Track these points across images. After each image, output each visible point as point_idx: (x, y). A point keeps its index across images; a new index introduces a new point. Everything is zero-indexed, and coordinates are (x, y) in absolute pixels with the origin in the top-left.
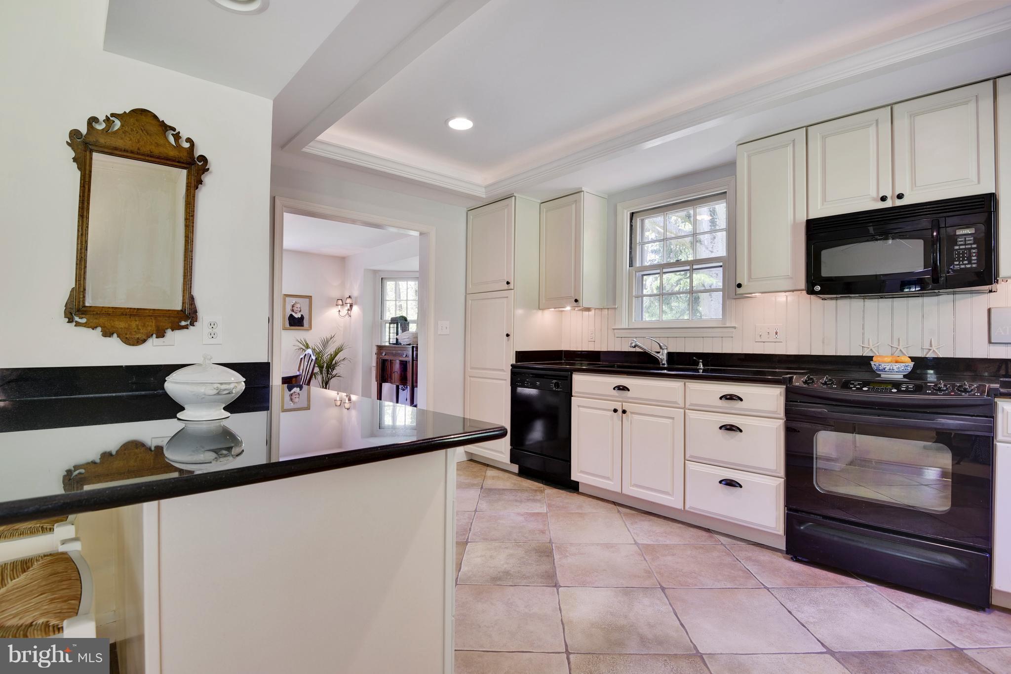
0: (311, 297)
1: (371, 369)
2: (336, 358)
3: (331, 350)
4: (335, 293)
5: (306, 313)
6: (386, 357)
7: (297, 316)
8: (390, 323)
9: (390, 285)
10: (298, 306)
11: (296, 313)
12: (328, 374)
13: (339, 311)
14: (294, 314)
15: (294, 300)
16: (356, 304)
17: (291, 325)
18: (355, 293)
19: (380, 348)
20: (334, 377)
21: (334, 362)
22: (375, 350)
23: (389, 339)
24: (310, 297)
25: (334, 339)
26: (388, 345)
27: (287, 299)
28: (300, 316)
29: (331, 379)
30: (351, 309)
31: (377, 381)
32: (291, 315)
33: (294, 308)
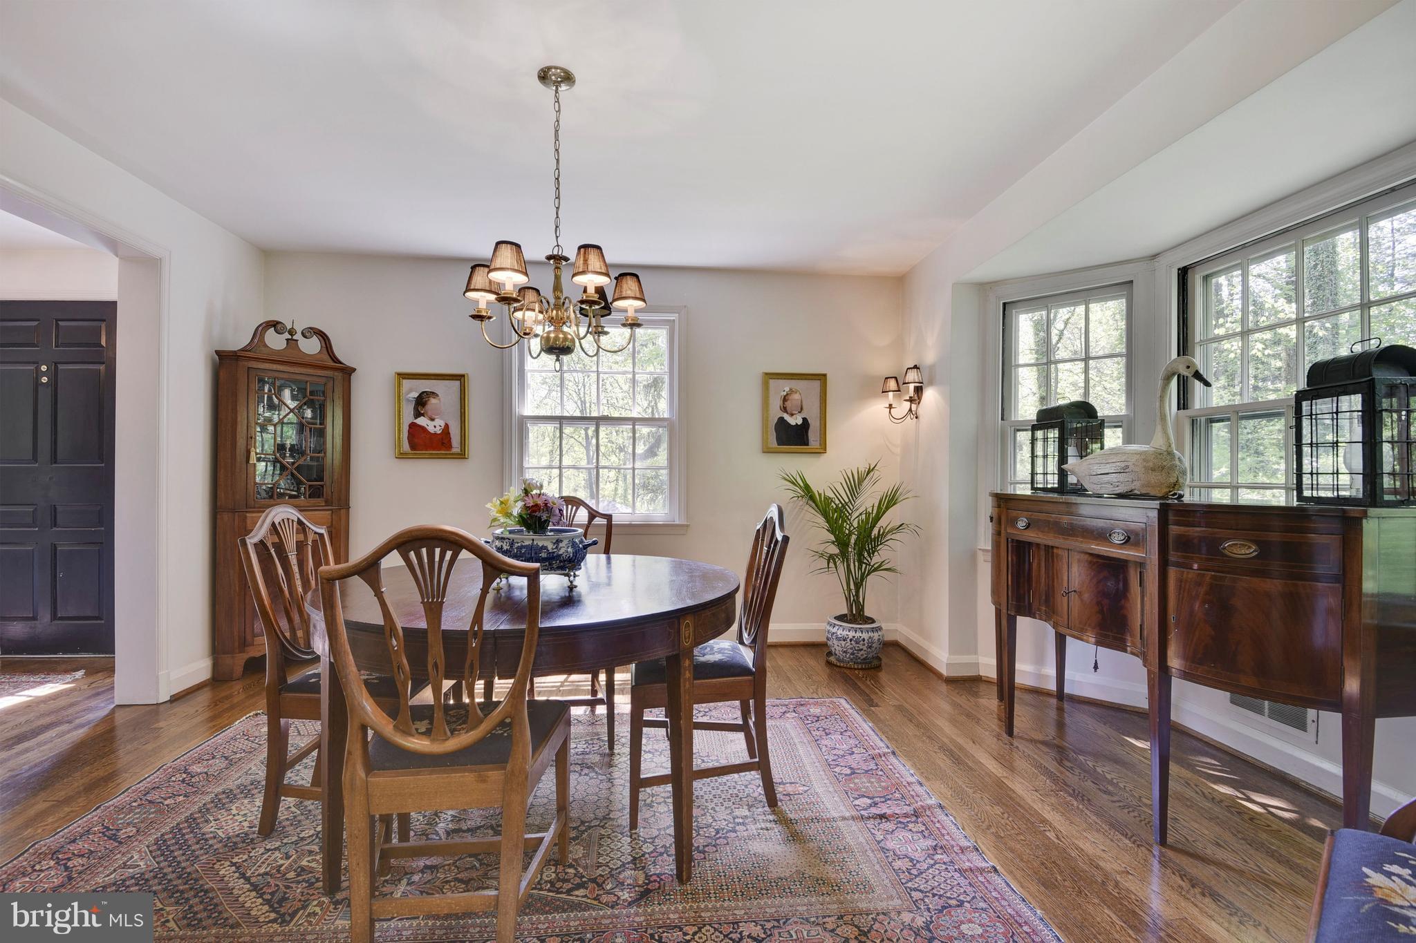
0: (825, 375)
1: (973, 557)
2: (883, 522)
3: (868, 500)
4: (882, 365)
5: (812, 414)
6: (1032, 536)
7: (795, 420)
8: (1034, 428)
9: (1025, 326)
10: (796, 397)
11: (792, 415)
12: (861, 563)
13: (890, 405)
14: (786, 417)
15: (786, 386)
16: (931, 383)
17: (781, 441)
18: (929, 357)
19: (1005, 503)
20: (876, 570)
21: (875, 531)
22: (987, 507)
23: (1033, 474)
24: (822, 378)
25: (876, 474)
26: (1029, 492)
27: (772, 383)
28: (800, 422)
29: (868, 575)
30: (920, 398)
31: (996, 602)
32: (781, 420)
33: (788, 404)
